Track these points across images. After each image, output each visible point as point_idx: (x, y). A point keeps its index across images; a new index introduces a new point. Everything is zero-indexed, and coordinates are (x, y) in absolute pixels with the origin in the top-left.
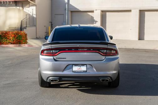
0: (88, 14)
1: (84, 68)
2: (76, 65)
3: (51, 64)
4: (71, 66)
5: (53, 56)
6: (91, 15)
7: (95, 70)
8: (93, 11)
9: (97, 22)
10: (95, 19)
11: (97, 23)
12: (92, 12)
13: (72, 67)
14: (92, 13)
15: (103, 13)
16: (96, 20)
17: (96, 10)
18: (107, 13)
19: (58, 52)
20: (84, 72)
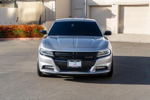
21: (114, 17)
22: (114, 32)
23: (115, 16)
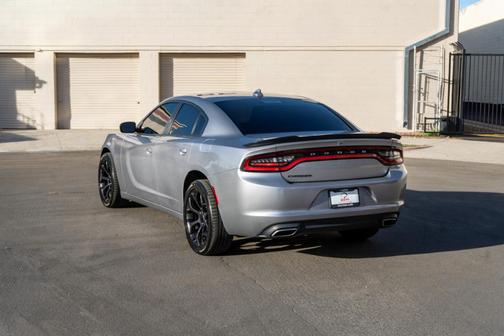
0: (15, 62)
1: (353, 198)
2: (337, 190)
3: (282, 192)
4: (326, 193)
5: (280, 171)
6: (24, 64)
7: (375, 199)
8: (33, 54)
9: (45, 82)
10: (37, 75)
11: (44, 85)
12: (31, 55)
13: (329, 196)
14: (29, 60)
15: (59, 59)
16: (41, 78)
17: (41, 51)
18: (72, 61)
19: (292, 161)
20: (355, 205)
21: (40, 87)
22: (43, 128)
23: (42, 83)
